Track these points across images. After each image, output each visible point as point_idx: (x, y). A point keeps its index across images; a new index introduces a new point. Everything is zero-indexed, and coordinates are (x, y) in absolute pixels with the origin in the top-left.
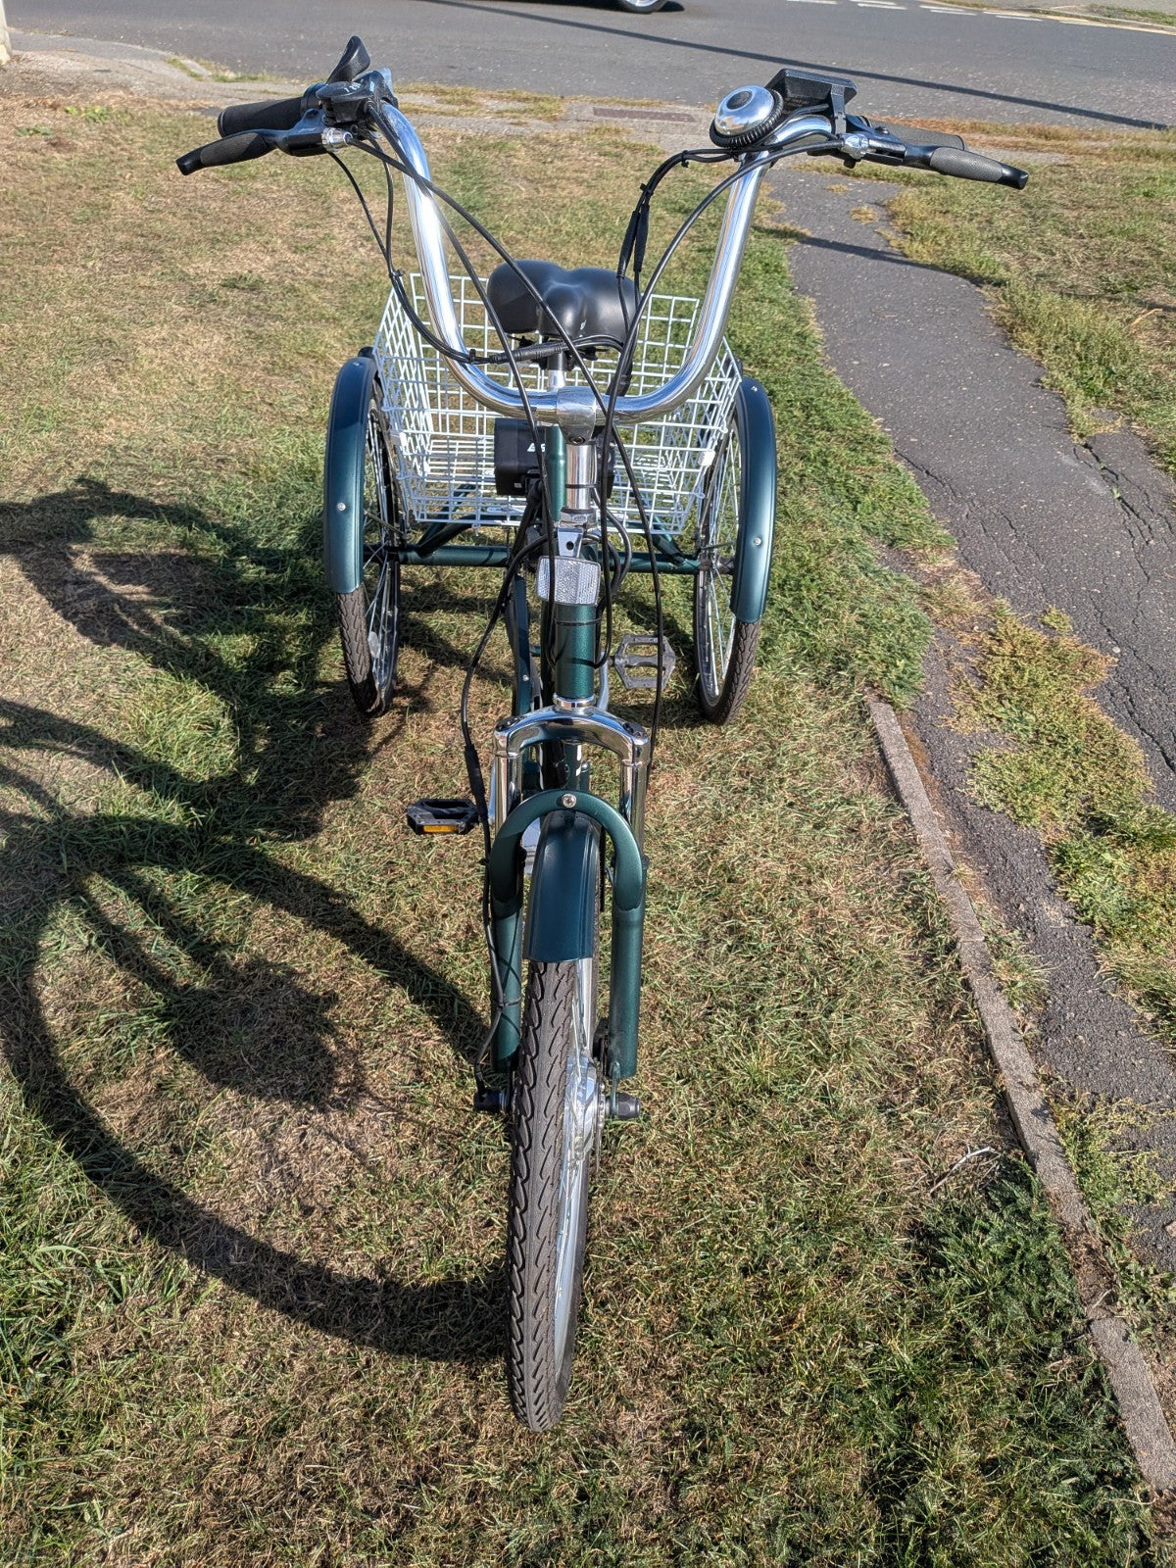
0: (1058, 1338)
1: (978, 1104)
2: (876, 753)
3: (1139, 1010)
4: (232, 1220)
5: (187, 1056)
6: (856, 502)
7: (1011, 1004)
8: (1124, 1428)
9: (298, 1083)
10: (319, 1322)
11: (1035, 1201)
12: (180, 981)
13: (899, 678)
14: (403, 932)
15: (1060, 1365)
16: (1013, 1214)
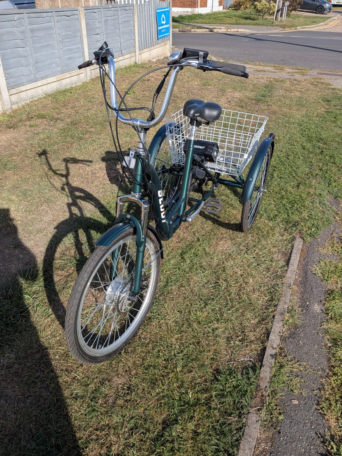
0: (237, 412)
1: (257, 347)
2: (290, 251)
3: (327, 342)
6: (330, 184)
7: (284, 325)
8: (241, 443)
11: (255, 376)
12: (85, 255)
13: (311, 233)
15: (233, 419)
16: (246, 377)
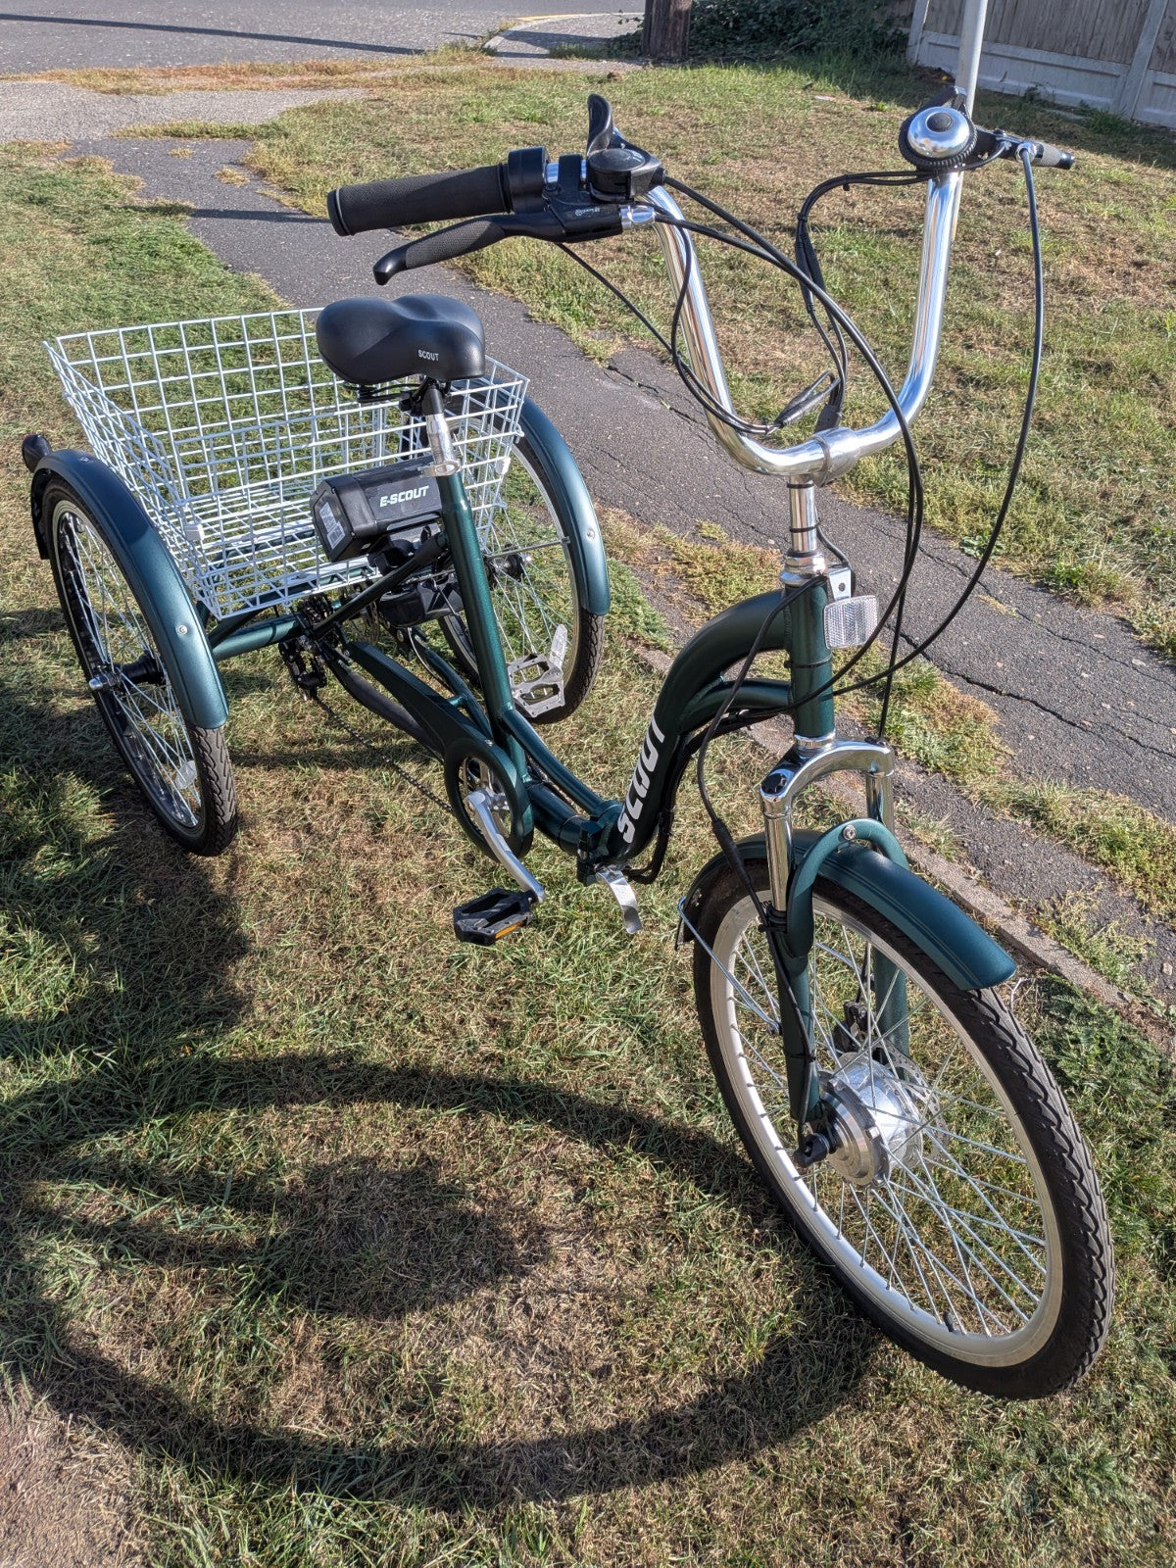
3: (1019, 822)
4: (535, 1432)
5: (330, 1310)
7: (948, 860)
9: (476, 1263)
10: (705, 1461)
11: (1084, 1000)
12: (247, 1240)
14: (437, 1059)
16: (1079, 1018)
